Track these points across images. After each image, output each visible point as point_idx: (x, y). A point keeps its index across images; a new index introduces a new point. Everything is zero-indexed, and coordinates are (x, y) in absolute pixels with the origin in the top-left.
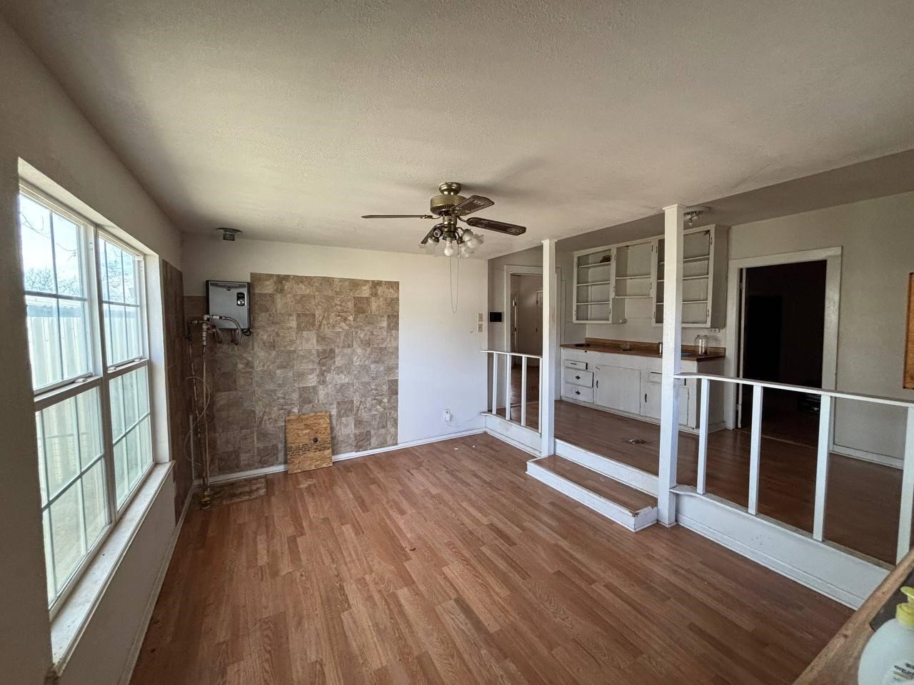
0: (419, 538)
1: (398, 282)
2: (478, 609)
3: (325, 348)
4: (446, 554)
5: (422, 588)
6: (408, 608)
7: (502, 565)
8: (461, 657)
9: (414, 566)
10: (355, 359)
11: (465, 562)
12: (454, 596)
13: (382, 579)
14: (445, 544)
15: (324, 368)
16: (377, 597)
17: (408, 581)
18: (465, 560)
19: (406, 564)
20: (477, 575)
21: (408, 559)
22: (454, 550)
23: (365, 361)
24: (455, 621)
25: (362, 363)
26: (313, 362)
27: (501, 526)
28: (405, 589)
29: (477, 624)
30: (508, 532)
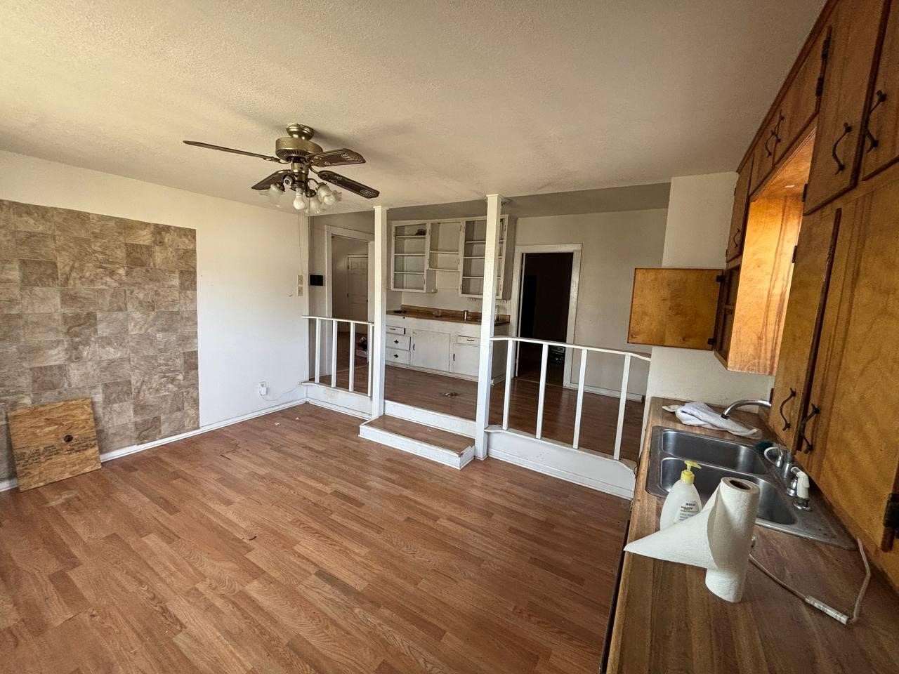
0: (258, 524)
1: (194, 231)
2: (343, 575)
3: (78, 311)
4: (294, 532)
5: (275, 574)
6: (265, 601)
7: (355, 527)
8: (335, 624)
9: (258, 556)
10: (131, 327)
11: (317, 535)
12: (312, 570)
13: (221, 581)
14: (291, 522)
15: (77, 339)
16: (219, 603)
17: (256, 573)
18: (317, 533)
19: (249, 556)
20: (334, 543)
21: (249, 550)
22: (302, 526)
23: (147, 329)
24: (320, 594)
25: (142, 332)
26: (58, 331)
27: (345, 491)
28: (255, 583)
29: (345, 589)
30: (351, 494)
